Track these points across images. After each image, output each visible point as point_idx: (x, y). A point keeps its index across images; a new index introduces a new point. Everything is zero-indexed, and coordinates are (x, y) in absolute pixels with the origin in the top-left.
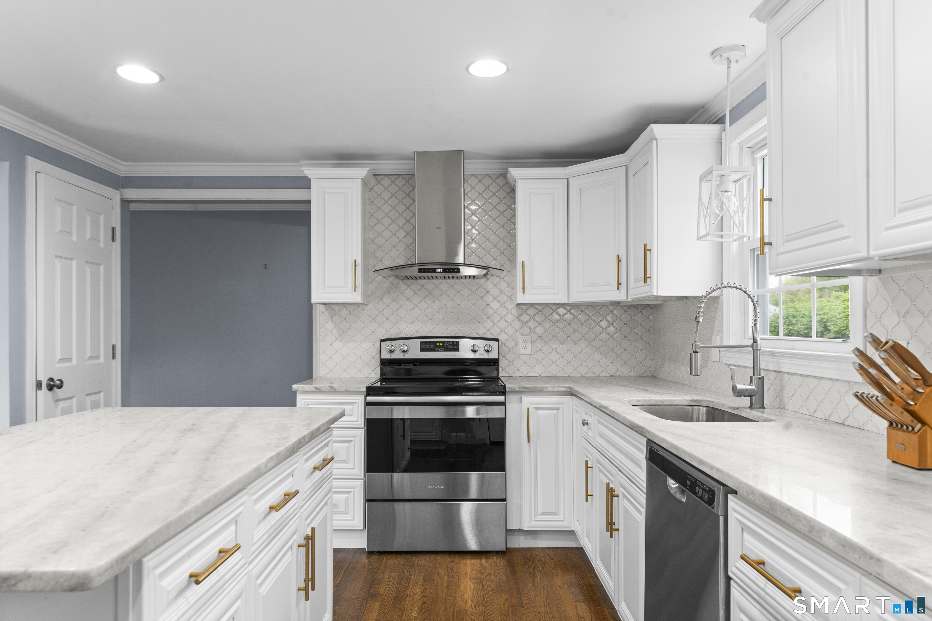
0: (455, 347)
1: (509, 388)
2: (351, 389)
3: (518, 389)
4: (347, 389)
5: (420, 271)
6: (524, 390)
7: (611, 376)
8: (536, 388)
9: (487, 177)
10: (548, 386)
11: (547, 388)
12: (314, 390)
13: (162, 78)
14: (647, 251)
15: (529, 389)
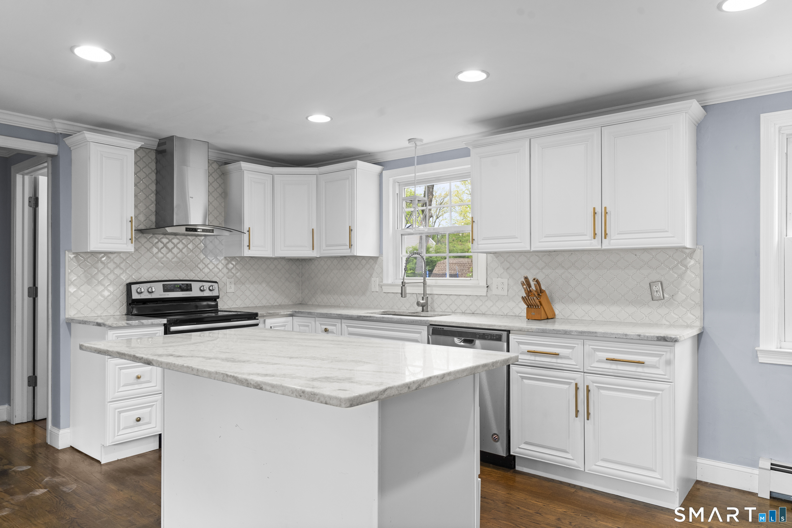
0: (188, 288)
1: (261, 314)
2: (156, 322)
3: (265, 314)
4: (152, 322)
5: (187, 230)
6: (269, 315)
7: (280, 305)
8: (275, 313)
9: (215, 163)
10: (281, 311)
11: (281, 312)
12: (126, 325)
13: (114, 58)
14: (351, 230)
15: (271, 314)
